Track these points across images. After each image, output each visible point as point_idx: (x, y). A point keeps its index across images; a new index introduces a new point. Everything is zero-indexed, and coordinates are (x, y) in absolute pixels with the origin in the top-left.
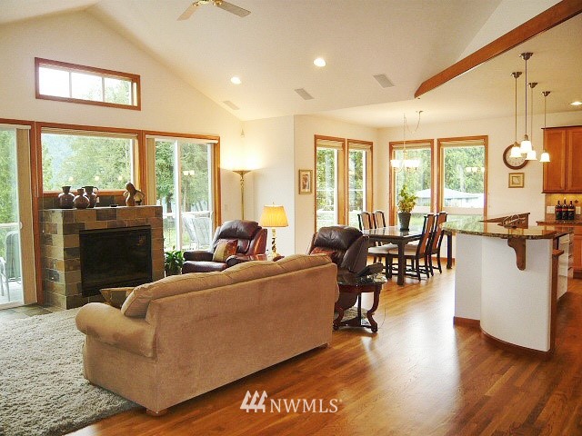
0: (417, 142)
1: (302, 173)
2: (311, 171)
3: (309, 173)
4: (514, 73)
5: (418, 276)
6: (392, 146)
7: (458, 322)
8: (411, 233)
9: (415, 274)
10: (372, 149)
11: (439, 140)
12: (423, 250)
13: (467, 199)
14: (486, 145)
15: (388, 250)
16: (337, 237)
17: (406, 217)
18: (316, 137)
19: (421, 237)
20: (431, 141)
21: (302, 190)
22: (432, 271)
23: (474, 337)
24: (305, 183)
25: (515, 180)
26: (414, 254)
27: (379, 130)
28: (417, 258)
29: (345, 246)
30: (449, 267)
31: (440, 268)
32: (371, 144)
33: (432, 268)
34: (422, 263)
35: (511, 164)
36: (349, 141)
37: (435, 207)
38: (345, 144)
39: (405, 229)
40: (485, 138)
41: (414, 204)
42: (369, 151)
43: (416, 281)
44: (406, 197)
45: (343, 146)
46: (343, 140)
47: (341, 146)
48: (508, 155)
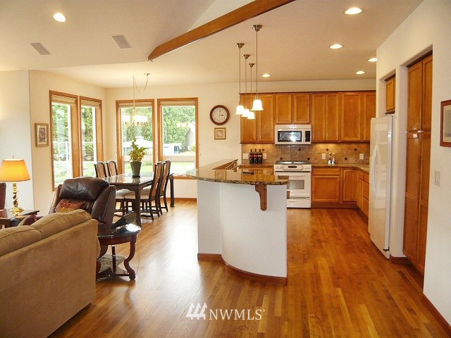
1: (39, 127)
2: (47, 125)
3: (45, 127)
4: (238, 44)
5: (152, 216)
6: (119, 104)
7: (202, 258)
8: (143, 180)
9: (149, 214)
10: (101, 106)
11: (159, 101)
12: (154, 194)
14: (197, 106)
15: (124, 195)
16: (84, 189)
17: (136, 166)
18: (51, 93)
19: (152, 183)
20: (152, 101)
21: (39, 143)
22: (161, 210)
23: (220, 270)
24: (42, 136)
25: (220, 134)
26: (147, 197)
27: (107, 90)
28: (149, 200)
29: (93, 197)
30: (172, 206)
32: (100, 101)
33: (161, 208)
34: (153, 204)
35: (216, 121)
36: (82, 98)
37: (157, 156)
38: (77, 101)
39: (136, 176)
40: (195, 100)
41: (143, 154)
42: (98, 108)
43: (150, 221)
44: (137, 148)
45: (76, 102)
46: (75, 97)
47: (74, 102)
48: (213, 113)
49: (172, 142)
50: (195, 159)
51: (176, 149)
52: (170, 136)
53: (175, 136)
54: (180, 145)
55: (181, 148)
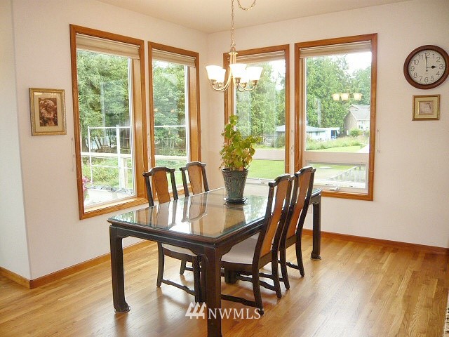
0: (263, 50)
1: (39, 96)
2: (61, 92)
3: (57, 96)
6: (227, 59)
10: (196, 63)
11: (298, 46)
13: (317, 132)
14: (375, 50)
18: (74, 30)
20: (285, 48)
21: (39, 129)
31: (300, 267)
32: (195, 55)
35: (417, 80)
36: (152, 45)
38: (143, 50)
39: (236, 201)
40: (372, 37)
42: (192, 66)
44: (235, 140)
45: (141, 52)
46: (139, 43)
47: (137, 52)
48: (412, 64)
49: (329, 126)
50: (367, 160)
51: (333, 133)
52: (328, 120)
53: (332, 119)
54: (337, 129)
55: (339, 133)
